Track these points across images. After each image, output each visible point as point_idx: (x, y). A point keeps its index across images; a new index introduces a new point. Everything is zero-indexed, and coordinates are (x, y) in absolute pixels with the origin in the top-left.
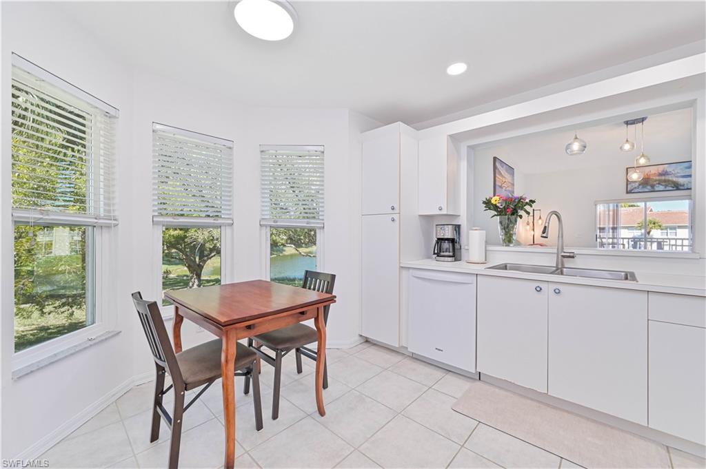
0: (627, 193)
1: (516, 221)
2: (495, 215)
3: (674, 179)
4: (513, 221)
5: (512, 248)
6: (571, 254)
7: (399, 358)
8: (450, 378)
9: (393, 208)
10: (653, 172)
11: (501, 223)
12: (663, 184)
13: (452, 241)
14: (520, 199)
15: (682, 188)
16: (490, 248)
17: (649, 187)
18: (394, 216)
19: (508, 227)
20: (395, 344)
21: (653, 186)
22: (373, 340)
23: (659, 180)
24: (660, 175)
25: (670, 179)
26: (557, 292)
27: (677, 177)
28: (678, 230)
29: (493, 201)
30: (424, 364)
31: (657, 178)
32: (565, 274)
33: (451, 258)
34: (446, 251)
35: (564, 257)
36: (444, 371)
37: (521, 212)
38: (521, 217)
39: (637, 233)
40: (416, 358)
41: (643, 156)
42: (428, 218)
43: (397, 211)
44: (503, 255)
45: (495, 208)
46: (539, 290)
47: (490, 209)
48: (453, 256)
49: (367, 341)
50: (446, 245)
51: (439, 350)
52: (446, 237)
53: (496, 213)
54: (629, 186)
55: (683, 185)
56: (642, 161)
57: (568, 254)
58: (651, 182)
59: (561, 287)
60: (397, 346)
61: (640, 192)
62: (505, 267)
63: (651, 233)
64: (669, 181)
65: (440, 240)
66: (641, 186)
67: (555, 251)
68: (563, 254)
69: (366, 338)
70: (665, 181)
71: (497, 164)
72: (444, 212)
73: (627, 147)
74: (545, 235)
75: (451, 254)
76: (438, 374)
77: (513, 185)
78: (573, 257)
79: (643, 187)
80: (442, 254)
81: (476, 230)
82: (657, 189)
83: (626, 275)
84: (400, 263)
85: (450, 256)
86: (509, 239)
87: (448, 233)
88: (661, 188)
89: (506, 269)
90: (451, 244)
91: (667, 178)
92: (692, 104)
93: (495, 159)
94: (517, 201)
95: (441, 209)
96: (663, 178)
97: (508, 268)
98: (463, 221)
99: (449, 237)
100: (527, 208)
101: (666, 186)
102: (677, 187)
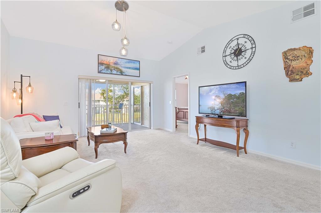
0: (99, 72)
3: (121, 68)
10: (111, 61)
15: (124, 74)
17: (110, 71)
21: (111, 70)
23: (114, 67)
24: (115, 64)
31: (113, 65)
56: (125, 42)
58: (111, 68)
61: (105, 73)
64: (118, 68)
79: (107, 70)
91: (118, 66)
96: (116, 66)
101: (117, 71)
102: (122, 73)
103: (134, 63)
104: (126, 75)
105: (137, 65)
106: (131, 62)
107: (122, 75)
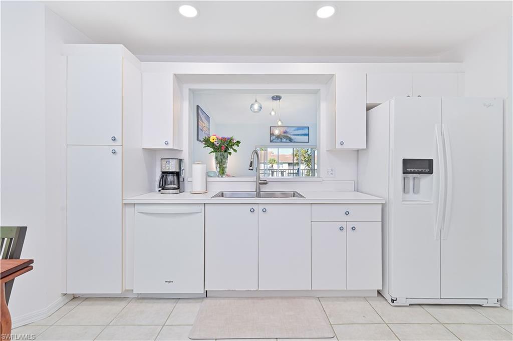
1: (227, 157)
2: (212, 152)
3: (290, 136)
4: (226, 157)
5: (225, 179)
6: (265, 182)
7: (122, 304)
8: (181, 306)
9: (114, 139)
10: (283, 131)
11: (216, 158)
13: (177, 174)
14: (231, 140)
16: (210, 179)
18: (116, 148)
19: (221, 162)
20: (117, 291)
21: (281, 139)
22: (83, 295)
23: (284, 136)
26: (264, 211)
27: (291, 135)
28: (284, 165)
29: (211, 140)
30: (152, 301)
31: (283, 134)
32: (261, 196)
33: (177, 190)
34: (171, 184)
35: (260, 184)
36: (174, 301)
37: (231, 150)
38: (230, 153)
40: (142, 298)
41: (280, 120)
42: (151, 152)
43: (119, 142)
44: (219, 185)
45: (212, 145)
46: (252, 211)
47: (208, 146)
48: (178, 188)
49: (75, 298)
50: (170, 178)
51: (170, 282)
52: (171, 171)
53: (213, 150)
54: (271, 138)
55: (293, 140)
56: (280, 123)
57: (263, 182)
58: (281, 137)
59: (267, 207)
60: (120, 292)
61: (276, 142)
62: (222, 195)
64: (287, 136)
65: (165, 174)
67: (255, 180)
68: (260, 182)
69: (73, 294)
71: (199, 111)
72: (170, 146)
73: (273, 113)
74: (251, 168)
75: (176, 186)
76: (168, 306)
77: (209, 129)
78: (266, 184)
79: (277, 139)
80: (167, 187)
81: (198, 164)
82: (283, 141)
83: (294, 194)
84: (123, 200)
85: (174, 189)
86: (222, 172)
87: (172, 167)
89: (223, 196)
90: (175, 177)
91: (288, 135)
92: (316, 92)
93: (198, 107)
94: (229, 141)
95: (167, 144)
96: (285, 135)
97: (224, 195)
98: (185, 156)
99: (174, 171)
100: (235, 147)
101: (286, 139)
102: (291, 140)
103: (303, 129)
104: (295, 142)
105: (306, 131)
106: (300, 129)
107: (291, 142)
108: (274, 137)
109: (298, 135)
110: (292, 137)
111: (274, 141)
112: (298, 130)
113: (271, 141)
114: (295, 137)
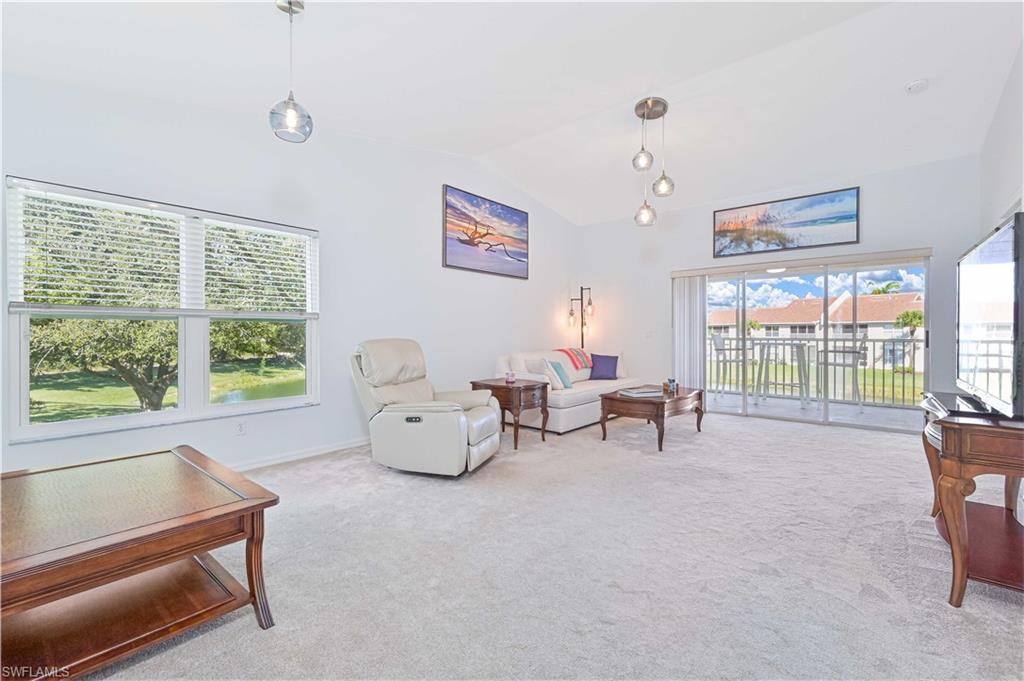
0: (715, 256)
3: (780, 230)
10: (750, 218)
12: (764, 239)
17: (745, 246)
21: (750, 244)
23: (759, 232)
24: (761, 222)
25: (775, 230)
31: (756, 228)
39: (897, 333)
54: (717, 244)
55: (792, 241)
58: (747, 237)
61: (732, 255)
63: (916, 333)
64: (772, 233)
66: (733, 244)
70: (767, 234)
82: (755, 248)
88: (761, 246)
91: (772, 227)
96: (765, 229)
101: (768, 243)
102: (784, 244)
103: (832, 201)
104: (799, 248)
105: (848, 204)
106: (822, 202)
107: (785, 249)
108: (726, 241)
109: (814, 222)
110: (789, 232)
111: (726, 252)
112: (811, 205)
113: (717, 255)
114: (802, 229)
